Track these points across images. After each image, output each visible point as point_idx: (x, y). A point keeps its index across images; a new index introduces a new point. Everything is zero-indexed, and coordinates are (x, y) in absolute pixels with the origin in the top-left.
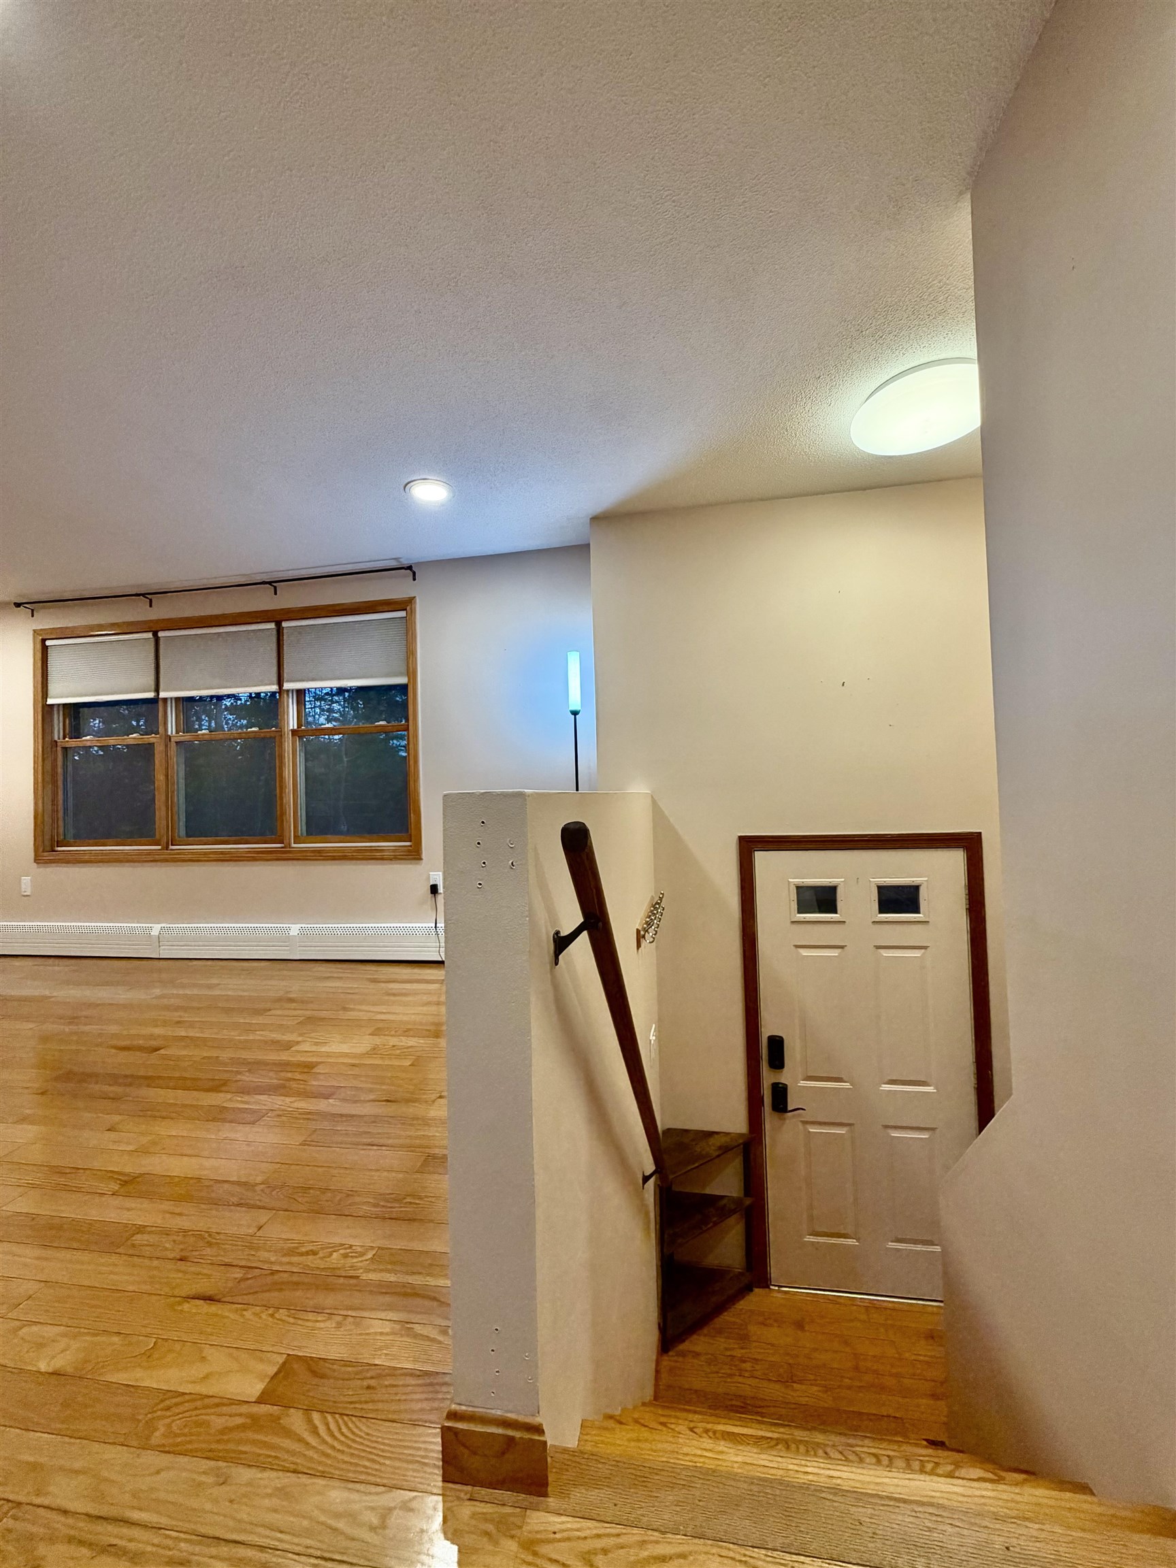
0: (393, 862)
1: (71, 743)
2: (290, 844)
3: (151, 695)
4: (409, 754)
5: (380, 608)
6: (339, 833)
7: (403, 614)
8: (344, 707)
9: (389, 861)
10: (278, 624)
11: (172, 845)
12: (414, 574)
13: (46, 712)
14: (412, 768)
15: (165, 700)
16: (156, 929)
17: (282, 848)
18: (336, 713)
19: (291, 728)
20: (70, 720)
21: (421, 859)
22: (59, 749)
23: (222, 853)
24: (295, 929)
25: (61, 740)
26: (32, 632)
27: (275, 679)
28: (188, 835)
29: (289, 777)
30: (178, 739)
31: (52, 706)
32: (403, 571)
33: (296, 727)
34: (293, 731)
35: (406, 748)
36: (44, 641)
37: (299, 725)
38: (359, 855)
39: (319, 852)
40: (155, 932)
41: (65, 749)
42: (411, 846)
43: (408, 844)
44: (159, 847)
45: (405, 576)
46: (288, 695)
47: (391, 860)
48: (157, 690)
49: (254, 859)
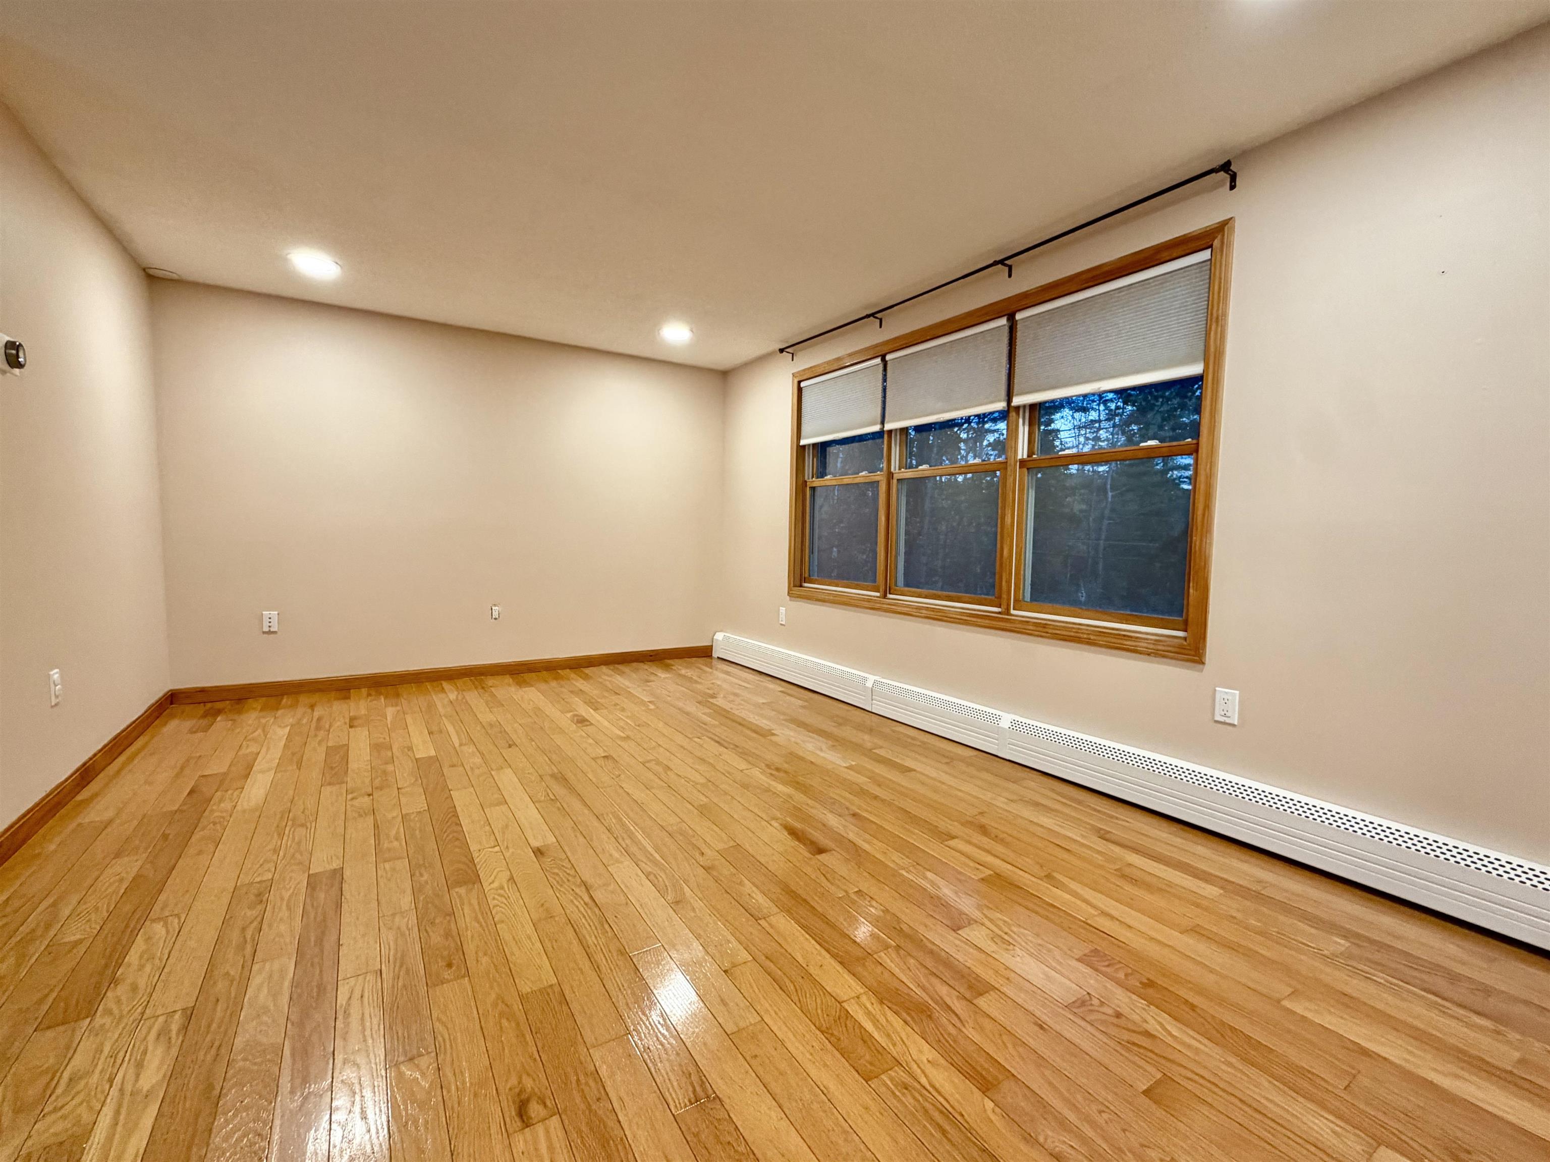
0: (1152, 658)
1: (817, 482)
2: (1008, 609)
3: (876, 428)
4: (1195, 487)
5: (1165, 255)
6: (1075, 603)
7: (1205, 255)
8: (1112, 434)
9: (1147, 657)
10: (1011, 317)
11: (890, 594)
12: (1233, 178)
13: (801, 451)
14: (1199, 512)
15: (890, 432)
16: (871, 679)
17: (999, 613)
18: (1103, 441)
19: (1020, 457)
20: (817, 460)
21: (1203, 663)
22: (808, 489)
23: (933, 610)
24: (1006, 720)
25: (811, 480)
26: (791, 376)
27: (1003, 393)
28: (907, 584)
29: (1013, 525)
30: (901, 476)
31: (804, 447)
32: (1213, 175)
33: (1025, 456)
34: (1023, 463)
35: (1193, 480)
36: (799, 382)
37: (1030, 453)
38: (1102, 640)
39: (1045, 626)
40: (869, 684)
41: (813, 489)
42: (1185, 639)
43: (1181, 634)
44: (878, 594)
45: (1218, 185)
46: (1018, 414)
47: (1149, 655)
48: (883, 423)
49: (966, 623)
